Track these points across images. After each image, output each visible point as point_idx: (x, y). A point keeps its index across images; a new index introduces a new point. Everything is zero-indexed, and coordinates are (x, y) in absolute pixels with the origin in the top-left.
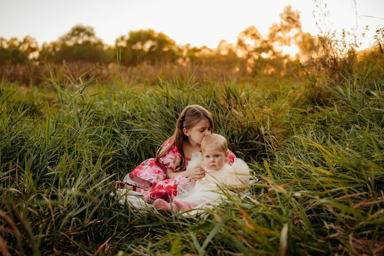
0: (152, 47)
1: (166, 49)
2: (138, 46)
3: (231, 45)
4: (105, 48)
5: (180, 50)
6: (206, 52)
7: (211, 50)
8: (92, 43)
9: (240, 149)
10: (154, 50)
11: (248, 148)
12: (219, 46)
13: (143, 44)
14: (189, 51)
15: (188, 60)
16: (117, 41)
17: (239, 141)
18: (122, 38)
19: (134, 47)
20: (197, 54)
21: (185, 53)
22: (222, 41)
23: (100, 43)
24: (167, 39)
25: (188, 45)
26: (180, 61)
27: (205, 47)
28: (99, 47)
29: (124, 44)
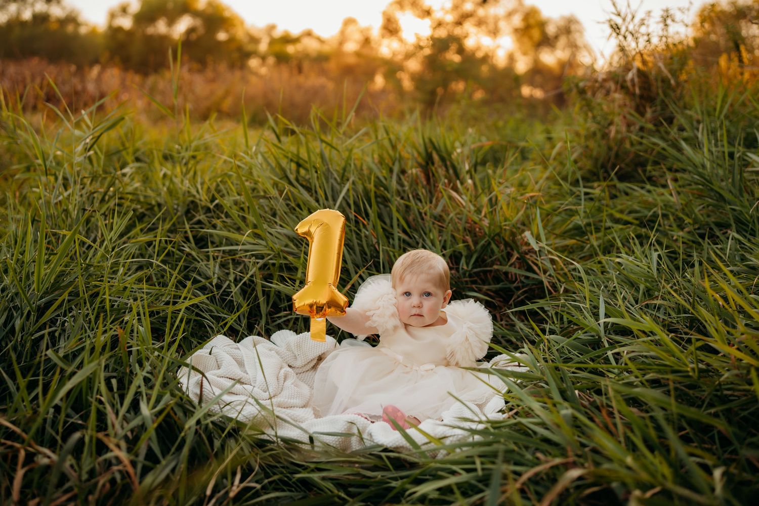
0: (191, 31)
1: (222, 36)
2: (161, 27)
3: (368, 29)
4: (83, 30)
5: (255, 40)
6: (311, 45)
7: (321, 41)
8: (53, 19)
9: (474, 286)
10: (194, 36)
11: (489, 284)
12: (342, 33)
13: (171, 22)
14: (273, 42)
15: (271, 60)
16: (113, 16)
17: (470, 267)
18: (124, 10)
19: (150, 30)
20: (290, 49)
21: (263, 47)
22: (349, 22)
23: (71, 19)
24: (227, 14)
25: (272, 27)
26: (253, 63)
27: (309, 34)
28: (70, 28)
29: (126, 23)
